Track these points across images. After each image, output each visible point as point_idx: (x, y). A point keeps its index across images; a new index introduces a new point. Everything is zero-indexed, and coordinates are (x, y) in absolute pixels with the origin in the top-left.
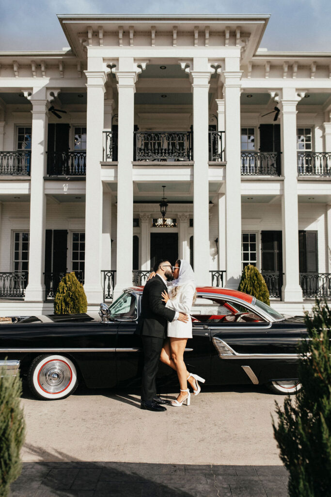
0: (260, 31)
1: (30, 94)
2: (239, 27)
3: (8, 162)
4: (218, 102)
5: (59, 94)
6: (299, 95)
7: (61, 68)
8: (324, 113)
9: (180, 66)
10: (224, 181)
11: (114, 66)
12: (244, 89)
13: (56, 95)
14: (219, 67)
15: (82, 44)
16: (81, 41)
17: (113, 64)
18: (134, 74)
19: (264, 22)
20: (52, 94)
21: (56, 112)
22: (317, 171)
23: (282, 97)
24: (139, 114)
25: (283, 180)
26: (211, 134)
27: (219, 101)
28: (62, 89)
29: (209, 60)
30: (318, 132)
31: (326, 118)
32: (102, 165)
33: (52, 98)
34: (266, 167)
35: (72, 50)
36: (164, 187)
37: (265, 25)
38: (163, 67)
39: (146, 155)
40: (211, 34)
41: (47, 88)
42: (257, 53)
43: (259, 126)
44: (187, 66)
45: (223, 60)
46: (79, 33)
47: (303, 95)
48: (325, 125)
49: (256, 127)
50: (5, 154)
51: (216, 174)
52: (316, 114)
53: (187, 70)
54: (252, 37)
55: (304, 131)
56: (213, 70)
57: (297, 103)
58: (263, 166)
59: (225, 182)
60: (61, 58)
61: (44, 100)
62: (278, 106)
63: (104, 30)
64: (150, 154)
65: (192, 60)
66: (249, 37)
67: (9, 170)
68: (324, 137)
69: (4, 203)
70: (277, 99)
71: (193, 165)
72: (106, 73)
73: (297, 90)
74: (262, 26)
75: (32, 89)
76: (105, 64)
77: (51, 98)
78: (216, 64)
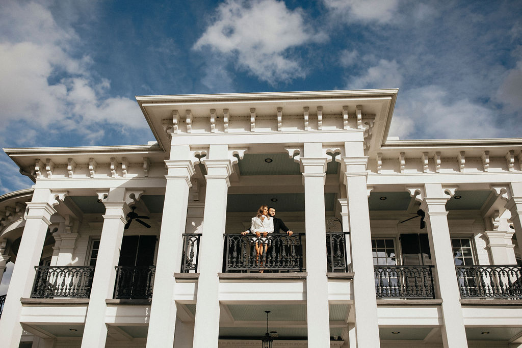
0: (387, 111)
1: (106, 197)
2: (359, 107)
3: (64, 279)
4: (341, 202)
5: (142, 197)
6: (447, 193)
7: (145, 166)
8: (484, 220)
9: (287, 154)
10: (351, 302)
11: (204, 156)
12: (374, 187)
13: (137, 197)
14: (337, 153)
15: (166, 132)
16: (165, 129)
17: (202, 152)
18: (228, 163)
19: (391, 98)
20: (133, 196)
21: (140, 219)
22: (487, 291)
23: (425, 195)
24: (244, 224)
25: (440, 304)
26: (331, 237)
27: (341, 200)
28: (144, 190)
29: (323, 146)
30: (480, 243)
31: (488, 224)
32: (176, 279)
33: (132, 201)
34: (414, 285)
35: (158, 145)
36: (268, 312)
37: (392, 103)
38: (269, 160)
39: (240, 264)
40: (325, 116)
41: (127, 189)
42: (387, 143)
43: (399, 236)
44: (296, 154)
45: (342, 145)
46: (164, 120)
47: (452, 191)
48: (488, 234)
49: (395, 238)
50: (63, 269)
51: (339, 291)
52: (473, 220)
53: (297, 158)
54: (377, 118)
55: (459, 242)
56: (330, 158)
57: (446, 201)
58: (409, 284)
59: (354, 304)
60: (147, 152)
61: (121, 203)
62: (422, 207)
63: (193, 115)
64: (245, 263)
65: (302, 146)
66: (374, 118)
67: (64, 291)
68: (488, 249)
69: (58, 338)
70: (419, 197)
71: (306, 278)
72: (193, 162)
73: (444, 186)
74: (389, 104)
75: (108, 190)
76: (193, 153)
77: (130, 201)
78: (333, 150)
